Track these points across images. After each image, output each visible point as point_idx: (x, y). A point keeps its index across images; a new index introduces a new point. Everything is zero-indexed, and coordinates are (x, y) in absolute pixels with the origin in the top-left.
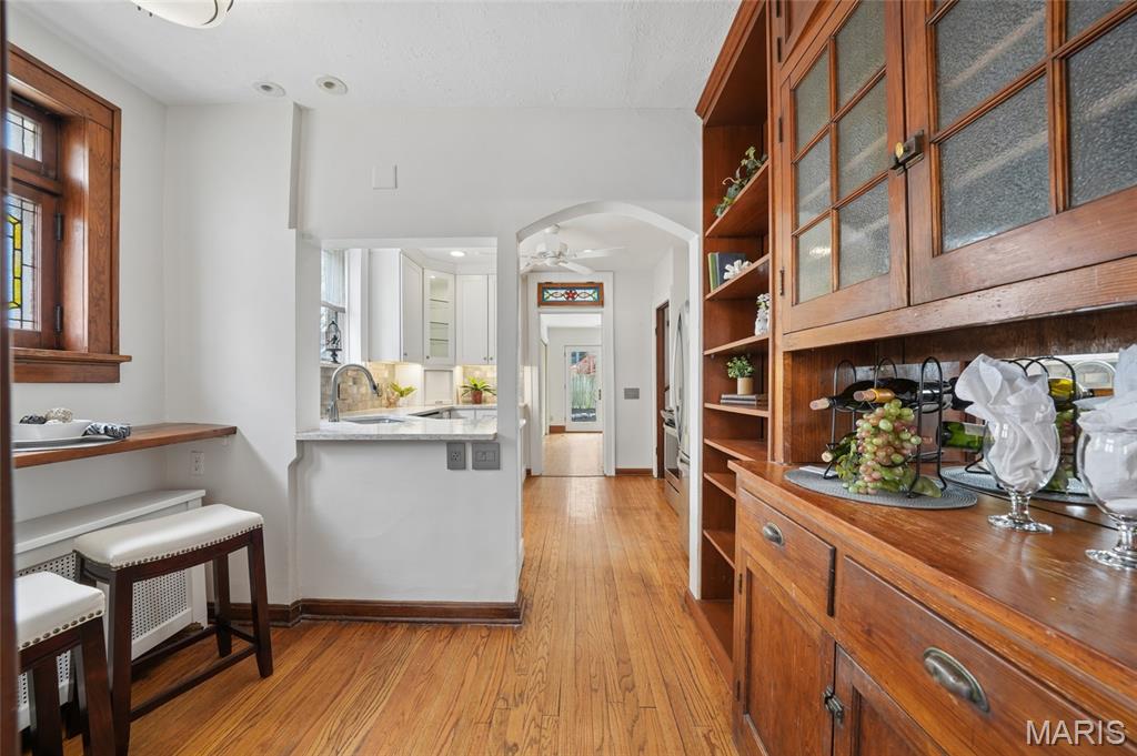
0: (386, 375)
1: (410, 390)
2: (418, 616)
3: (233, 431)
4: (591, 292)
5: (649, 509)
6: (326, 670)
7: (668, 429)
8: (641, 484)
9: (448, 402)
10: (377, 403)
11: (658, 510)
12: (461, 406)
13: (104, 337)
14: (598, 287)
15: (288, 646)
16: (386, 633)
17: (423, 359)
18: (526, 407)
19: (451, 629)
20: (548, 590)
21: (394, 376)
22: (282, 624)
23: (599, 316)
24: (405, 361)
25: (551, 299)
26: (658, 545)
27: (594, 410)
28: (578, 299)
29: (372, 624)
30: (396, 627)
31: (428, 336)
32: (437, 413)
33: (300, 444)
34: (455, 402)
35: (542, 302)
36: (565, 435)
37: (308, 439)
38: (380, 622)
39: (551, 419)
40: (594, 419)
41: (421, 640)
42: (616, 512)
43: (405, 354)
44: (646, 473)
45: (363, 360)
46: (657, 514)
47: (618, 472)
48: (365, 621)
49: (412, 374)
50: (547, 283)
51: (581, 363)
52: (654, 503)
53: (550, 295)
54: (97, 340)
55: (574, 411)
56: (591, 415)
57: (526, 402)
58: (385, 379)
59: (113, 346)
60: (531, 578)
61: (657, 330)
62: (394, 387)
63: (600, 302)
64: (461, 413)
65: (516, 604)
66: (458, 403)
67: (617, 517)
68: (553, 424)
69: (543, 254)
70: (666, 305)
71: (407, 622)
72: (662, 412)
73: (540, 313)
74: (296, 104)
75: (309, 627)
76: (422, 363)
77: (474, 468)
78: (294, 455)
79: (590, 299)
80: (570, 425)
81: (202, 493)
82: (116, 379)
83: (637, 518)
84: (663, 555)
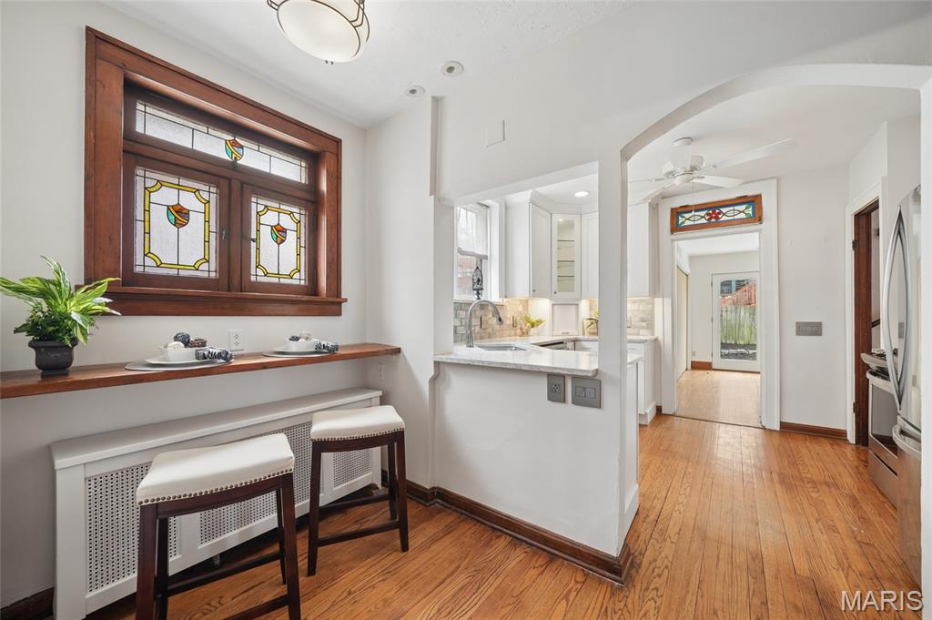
0: (520, 308)
1: (539, 322)
2: (519, 533)
3: (398, 351)
4: (742, 208)
5: (837, 487)
6: (440, 555)
7: (875, 381)
8: (825, 447)
9: (574, 334)
10: (513, 332)
11: (855, 491)
12: (586, 337)
13: (334, 288)
14: (754, 201)
15: (422, 522)
16: (491, 540)
17: (551, 294)
18: (656, 340)
19: (548, 559)
20: (663, 555)
21: (527, 309)
22: (422, 502)
23: (757, 234)
24: (534, 296)
25: (687, 223)
26: (851, 546)
27: (753, 346)
28: (724, 218)
29: (483, 526)
30: (499, 537)
31: (555, 273)
32: (562, 343)
33: (437, 364)
34: (581, 333)
35: (676, 228)
36: (712, 372)
37: (445, 360)
38: (490, 527)
39: (694, 354)
40: (753, 357)
41: (518, 560)
42: (775, 477)
43: (534, 291)
44: (836, 436)
45: (500, 297)
46: (853, 498)
47: (783, 425)
48: (479, 521)
49: (542, 307)
50: (681, 207)
51: (738, 293)
52: (848, 480)
53: (685, 220)
54: (331, 289)
55: (724, 346)
56: (751, 352)
57: (656, 335)
58: (520, 313)
59: (338, 293)
60: (645, 530)
61: (855, 244)
62: (527, 320)
63: (757, 218)
64: (586, 344)
65: (616, 559)
66: (584, 334)
67: (778, 487)
68: (697, 359)
69: (671, 174)
70: (874, 206)
71: (510, 535)
72: (864, 357)
73: (673, 241)
74: (433, 97)
75: (440, 511)
76: (551, 299)
77: (575, 402)
78: (432, 373)
79: (743, 216)
80: (717, 362)
81: (380, 393)
82: (339, 314)
83: (814, 495)
84: (859, 564)
